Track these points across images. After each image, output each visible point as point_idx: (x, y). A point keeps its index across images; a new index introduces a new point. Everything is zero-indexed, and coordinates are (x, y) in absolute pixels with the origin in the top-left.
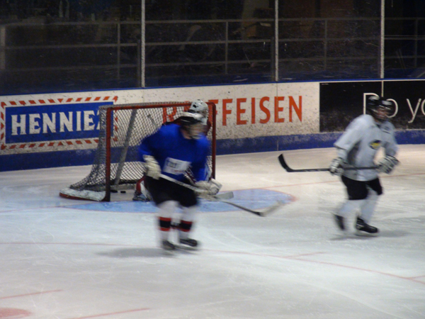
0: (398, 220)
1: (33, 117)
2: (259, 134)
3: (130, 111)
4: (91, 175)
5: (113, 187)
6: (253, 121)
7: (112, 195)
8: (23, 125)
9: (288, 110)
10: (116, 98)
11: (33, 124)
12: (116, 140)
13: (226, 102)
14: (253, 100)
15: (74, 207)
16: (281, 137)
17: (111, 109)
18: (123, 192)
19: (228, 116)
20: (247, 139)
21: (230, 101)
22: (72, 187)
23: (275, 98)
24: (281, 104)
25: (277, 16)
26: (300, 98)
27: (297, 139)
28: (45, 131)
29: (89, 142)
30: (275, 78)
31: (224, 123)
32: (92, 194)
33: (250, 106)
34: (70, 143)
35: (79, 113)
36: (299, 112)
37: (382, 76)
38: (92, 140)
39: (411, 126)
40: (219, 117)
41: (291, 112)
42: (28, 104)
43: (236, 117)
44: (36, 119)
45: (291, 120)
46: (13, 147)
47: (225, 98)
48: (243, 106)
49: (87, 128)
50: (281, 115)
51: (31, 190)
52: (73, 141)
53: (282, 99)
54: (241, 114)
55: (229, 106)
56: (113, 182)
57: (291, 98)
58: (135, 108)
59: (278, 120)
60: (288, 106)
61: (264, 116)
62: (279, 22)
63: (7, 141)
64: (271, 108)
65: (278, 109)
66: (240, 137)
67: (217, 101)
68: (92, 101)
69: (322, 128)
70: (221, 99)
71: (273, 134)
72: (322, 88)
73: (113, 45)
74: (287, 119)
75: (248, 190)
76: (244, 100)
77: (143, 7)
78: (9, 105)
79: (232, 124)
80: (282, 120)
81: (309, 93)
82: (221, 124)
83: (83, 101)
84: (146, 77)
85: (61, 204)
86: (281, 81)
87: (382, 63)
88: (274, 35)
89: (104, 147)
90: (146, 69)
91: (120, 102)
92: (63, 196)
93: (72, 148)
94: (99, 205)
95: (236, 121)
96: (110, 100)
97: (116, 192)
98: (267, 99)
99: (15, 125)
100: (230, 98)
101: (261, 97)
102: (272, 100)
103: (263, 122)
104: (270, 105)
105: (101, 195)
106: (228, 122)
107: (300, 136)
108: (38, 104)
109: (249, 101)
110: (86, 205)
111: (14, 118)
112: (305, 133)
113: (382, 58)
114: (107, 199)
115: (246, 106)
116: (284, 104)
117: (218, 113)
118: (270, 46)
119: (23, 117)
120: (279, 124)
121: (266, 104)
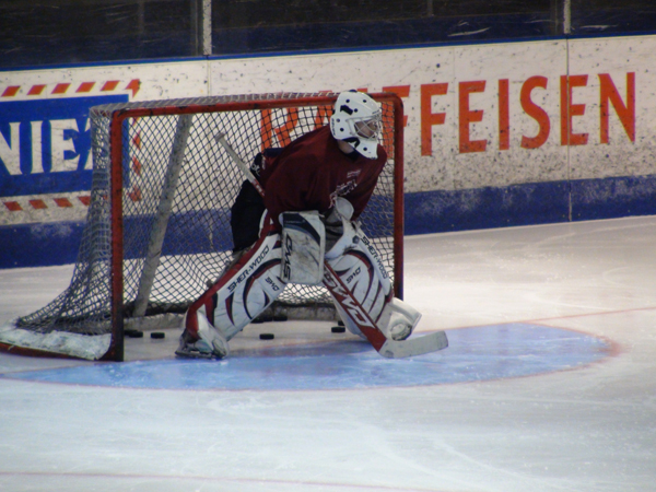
2: (520, 177)
3: (173, 120)
4: (71, 292)
5: (131, 323)
6: (504, 144)
7: (129, 345)
9: (597, 111)
10: (135, 85)
12: (136, 196)
13: (429, 91)
14: (504, 85)
15: (30, 377)
16: (578, 185)
17: (122, 114)
18: (158, 336)
19: (435, 128)
20: (488, 189)
21: (442, 89)
22: (20, 324)
23: (564, 79)
24: (579, 95)
26: (631, 77)
27: (621, 189)
29: (63, 203)
30: (561, 26)
31: (426, 149)
32: (74, 342)
33: (496, 101)
34: (13, 207)
35: (36, 127)
36: (628, 118)
38: (73, 196)
40: (412, 134)
41: (604, 115)
43: (457, 133)
45: (605, 138)
47: (428, 81)
48: (476, 101)
50: (579, 125)
52: (22, 200)
53: (582, 80)
54: (471, 124)
55: (439, 103)
56: (130, 310)
57: (606, 80)
58: (184, 110)
59: (571, 139)
60: (597, 100)
61: (532, 128)
64: (553, 108)
65: (570, 110)
66: (468, 186)
67: (406, 90)
68: (71, 93)
70: (416, 83)
71: (558, 176)
74: (595, 136)
75: (492, 326)
76: (479, 86)
79: (446, 152)
80: (582, 139)
81: (654, 66)
82: (418, 150)
84: (213, 25)
86: (578, 33)
89: (105, 216)
93: (19, 219)
94: (94, 371)
95: (457, 142)
96: (119, 90)
97: (139, 335)
98: (540, 81)
100: (440, 80)
101: (525, 79)
102: (554, 84)
103: (529, 143)
104: (548, 99)
105: (99, 344)
106: (435, 146)
107: (630, 181)
109: (492, 90)
110: (59, 371)
112: (643, 172)
114: (114, 355)
115: (485, 101)
116: (587, 96)
117: (409, 120)
120: (574, 150)
121: (537, 96)
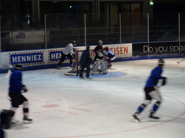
1: (57, 54)
4: (73, 69)
8: (54, 56)
9: (124, 51)
10: (79, 49)
11: (57, 56)
12: (79, 60)
14: (115, 48)
15: (68, 78)
16: (122, 58)
17: (77, 51)
22: (68, 72)
24: (122, 49)
25: (120, 26)
26: (127, 47)
30: (120, 43)
32: (73, 74)
33: (114, 50)
34: (67, 61)
36: (127, 51)
37: (148, 41)
39: (156, 54)
41: (125, 51)
42: (55, 51)
45: (125, 53)
46: (52, 62)
50: (122, 52)
53: (122, 48)
57: (125, 48)
59: (121, 53)
61: (118, 52)
62: (121, 28)
63: (50, 61)
64: (120, 51)
69: (133, 55)
71: (120, 57)
72: (133, 45)
73: (77, 35)
74: (124, 53)
76: (112, 48)
77: (85, 25)
78: (50, 51)
80: (122, 53)
81: (129, 46)
84: (86, 43)
85: (65, 77)
86: (122, 43)
87: (148, 38)
88: (120, 31)
89: (76, 62)
90: (86, 41)
91: (79, 50)
92: (66, 75)
94: (75, 77)
96: (77, 49)
98: (118, 48)
99: (52, 56)
102: (120, 48)
103: (117, 54)
105: (76, 74)
107: (127, 58)
108: (58, 51)
110: (72, 77)
111: (52, 54)
118: (119, 34)
120: (122, 55)
121: (118, 49)
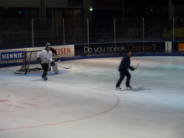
0: (93, 76)
1: (7, 55)
2: (61, 57)
3: (30, 53)
4: (22, 68)
5: (27, 71)
6: (59, 54)
7: (27, 73)
8: (5, 57)
10: (27, 50)
11: (7, 56)
12: (27, 59)
14: (59, 49)
15: (18, 76)
16: (66, 58)
17: (26, 52)
18: (29, 72)
22: (17, 71)
25: (64, 29)
26: (70, 48)
27: (69, 58)
28: (10, 58)
29: (21, 60)
32: (22, 72)
34: (16, 61)
35: (18, 54)
36: (70, 52)
37: (88, 43)
39: (95, 54)
42: (6, 52)
44: (8, 55)
46: (3, 62)
49: (21, 57)
51: (8, 72)
52: (17, 60)
56: (27, 69)
57: (68, 49)
58: (31, 52)
61: (62, 53)
62: (65, 31)
63: (2, 61)
65: (65, 51)
68: (21, 51)
69: (75, 55)
71: (64, 57)
72: (75, 46)
73: (26, 37)
74: (67, 53)
77: (32, 28)
78: (2, 52)
81: (72, 47)
83: (19, 51)
85: (15, 75)
86: (65, 45)
87: (88, 40)
88: (63, 34)
89: (24, 61)
90: (34, 43)
91: (28, 51)
92: (15, 73)
93: (17, 62)
94: (24, 75)
96: (25, 50)
97: (28, 72)
99: (3, 57)
101: (61, 49)
102: (63, 49)
103: (61, 54)
104: (63, 50)
105: (24, 73)
107: (70, 57)
108: (8, 52)
109: (58, 50)
110: (20, 75)
111: (3, 55)
112: (71, 56)
113: (88, 39)
114: (26, 73)
116: (66, 50)
118: (63, 37)
119: (5, 55)
120: (65, 55)
